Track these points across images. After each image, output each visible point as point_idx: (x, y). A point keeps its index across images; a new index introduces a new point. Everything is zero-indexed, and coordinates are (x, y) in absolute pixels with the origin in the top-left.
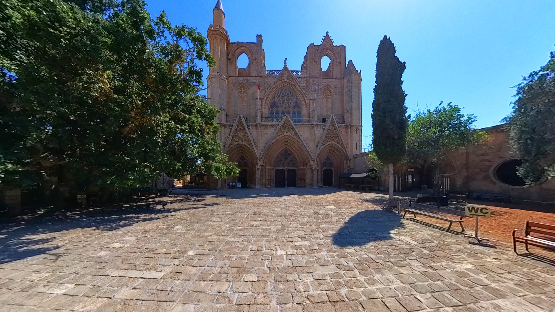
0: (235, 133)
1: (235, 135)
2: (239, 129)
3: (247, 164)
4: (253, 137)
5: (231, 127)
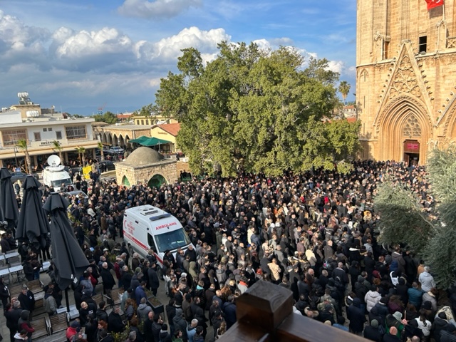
0: (396, 78)
1: (396, 81)
2: (403, 68)
3: (420, 130)
4: (426, 82)
5: (391, 68)
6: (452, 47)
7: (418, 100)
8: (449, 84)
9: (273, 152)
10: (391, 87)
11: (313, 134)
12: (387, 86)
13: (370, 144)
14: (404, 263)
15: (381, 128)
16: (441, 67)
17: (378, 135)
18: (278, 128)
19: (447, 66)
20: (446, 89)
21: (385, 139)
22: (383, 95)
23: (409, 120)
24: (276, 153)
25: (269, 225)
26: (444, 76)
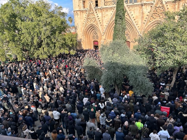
1: (89, 18)
2: (90, 13)
3: (98, 37)
4: (99, 19)
5: (86, 12)
6: (106, 5)
7: (97, 25)
8: (106, 20)
9: (42, 48)
10: (87, 20)
11: (59, 40)
12: (86, 19)
13: (82, 43)
14: (95, 86)
15: (85, 36)
16: (103, 13)
17: (84, 39)
18: (43, 37)
19: (105, 13)
20: (105, 21)
21: (87, 41)
22: (84, 23)
23: (94, 33)
24: (43, 48)
25: (43, 80)
26: (104, 17)
